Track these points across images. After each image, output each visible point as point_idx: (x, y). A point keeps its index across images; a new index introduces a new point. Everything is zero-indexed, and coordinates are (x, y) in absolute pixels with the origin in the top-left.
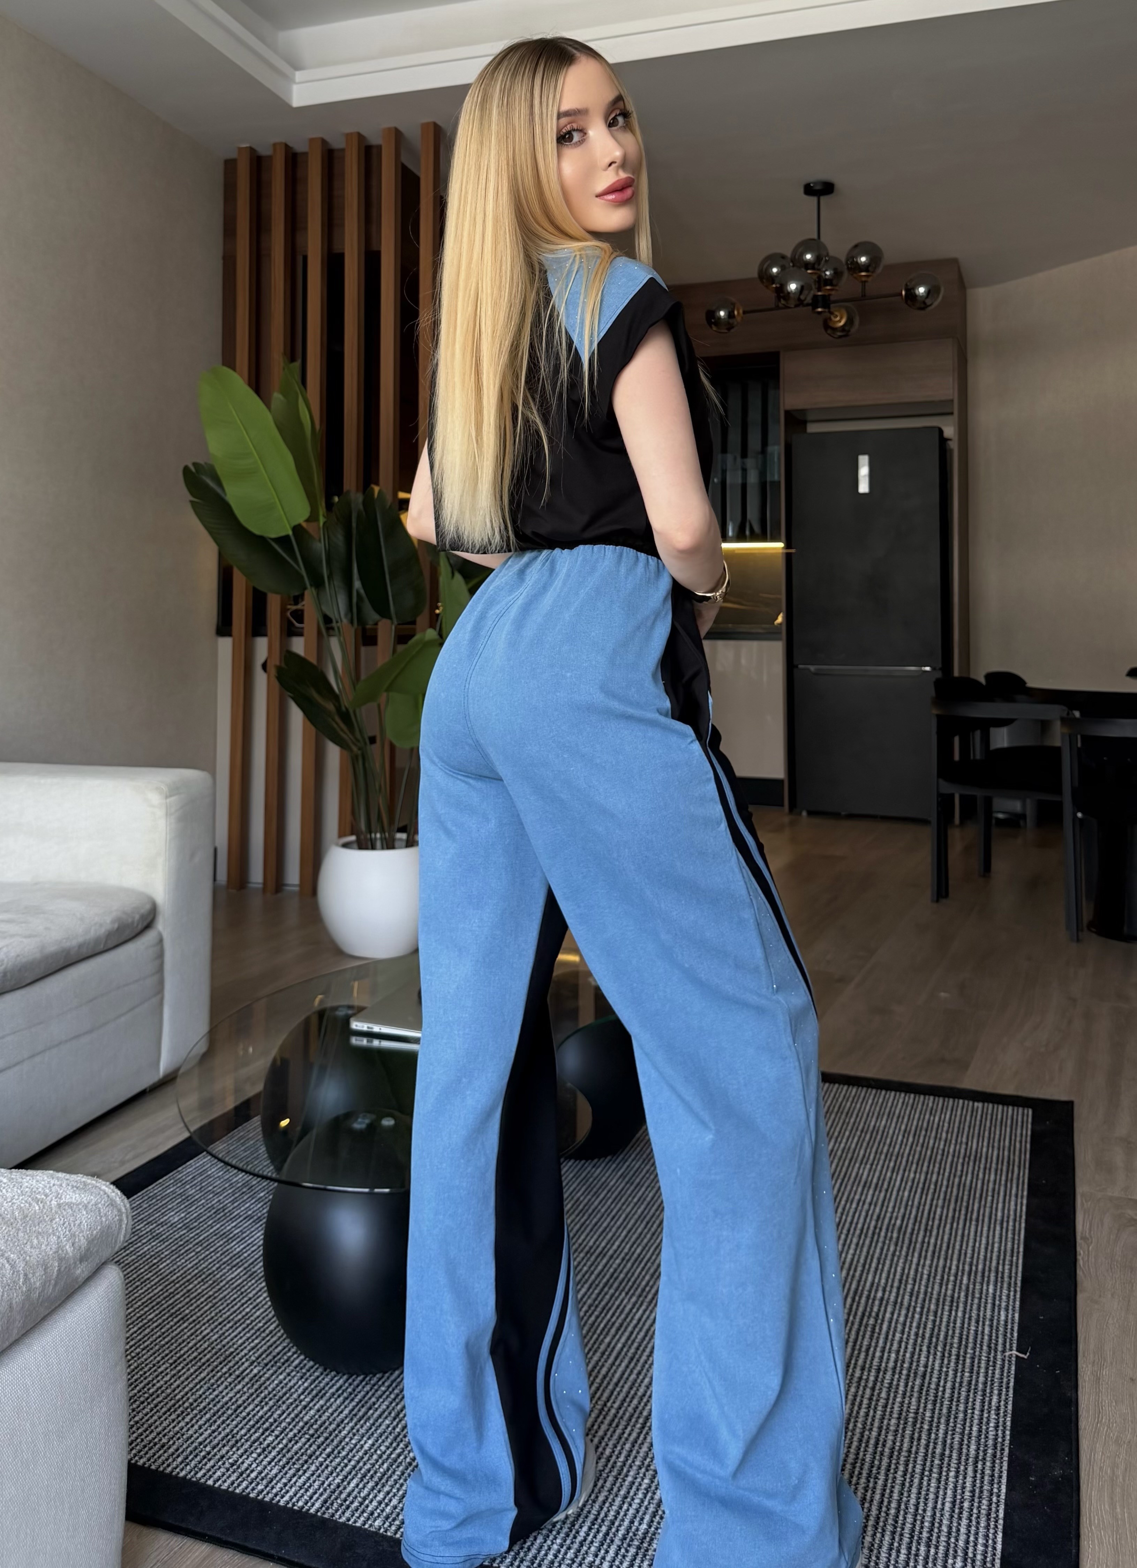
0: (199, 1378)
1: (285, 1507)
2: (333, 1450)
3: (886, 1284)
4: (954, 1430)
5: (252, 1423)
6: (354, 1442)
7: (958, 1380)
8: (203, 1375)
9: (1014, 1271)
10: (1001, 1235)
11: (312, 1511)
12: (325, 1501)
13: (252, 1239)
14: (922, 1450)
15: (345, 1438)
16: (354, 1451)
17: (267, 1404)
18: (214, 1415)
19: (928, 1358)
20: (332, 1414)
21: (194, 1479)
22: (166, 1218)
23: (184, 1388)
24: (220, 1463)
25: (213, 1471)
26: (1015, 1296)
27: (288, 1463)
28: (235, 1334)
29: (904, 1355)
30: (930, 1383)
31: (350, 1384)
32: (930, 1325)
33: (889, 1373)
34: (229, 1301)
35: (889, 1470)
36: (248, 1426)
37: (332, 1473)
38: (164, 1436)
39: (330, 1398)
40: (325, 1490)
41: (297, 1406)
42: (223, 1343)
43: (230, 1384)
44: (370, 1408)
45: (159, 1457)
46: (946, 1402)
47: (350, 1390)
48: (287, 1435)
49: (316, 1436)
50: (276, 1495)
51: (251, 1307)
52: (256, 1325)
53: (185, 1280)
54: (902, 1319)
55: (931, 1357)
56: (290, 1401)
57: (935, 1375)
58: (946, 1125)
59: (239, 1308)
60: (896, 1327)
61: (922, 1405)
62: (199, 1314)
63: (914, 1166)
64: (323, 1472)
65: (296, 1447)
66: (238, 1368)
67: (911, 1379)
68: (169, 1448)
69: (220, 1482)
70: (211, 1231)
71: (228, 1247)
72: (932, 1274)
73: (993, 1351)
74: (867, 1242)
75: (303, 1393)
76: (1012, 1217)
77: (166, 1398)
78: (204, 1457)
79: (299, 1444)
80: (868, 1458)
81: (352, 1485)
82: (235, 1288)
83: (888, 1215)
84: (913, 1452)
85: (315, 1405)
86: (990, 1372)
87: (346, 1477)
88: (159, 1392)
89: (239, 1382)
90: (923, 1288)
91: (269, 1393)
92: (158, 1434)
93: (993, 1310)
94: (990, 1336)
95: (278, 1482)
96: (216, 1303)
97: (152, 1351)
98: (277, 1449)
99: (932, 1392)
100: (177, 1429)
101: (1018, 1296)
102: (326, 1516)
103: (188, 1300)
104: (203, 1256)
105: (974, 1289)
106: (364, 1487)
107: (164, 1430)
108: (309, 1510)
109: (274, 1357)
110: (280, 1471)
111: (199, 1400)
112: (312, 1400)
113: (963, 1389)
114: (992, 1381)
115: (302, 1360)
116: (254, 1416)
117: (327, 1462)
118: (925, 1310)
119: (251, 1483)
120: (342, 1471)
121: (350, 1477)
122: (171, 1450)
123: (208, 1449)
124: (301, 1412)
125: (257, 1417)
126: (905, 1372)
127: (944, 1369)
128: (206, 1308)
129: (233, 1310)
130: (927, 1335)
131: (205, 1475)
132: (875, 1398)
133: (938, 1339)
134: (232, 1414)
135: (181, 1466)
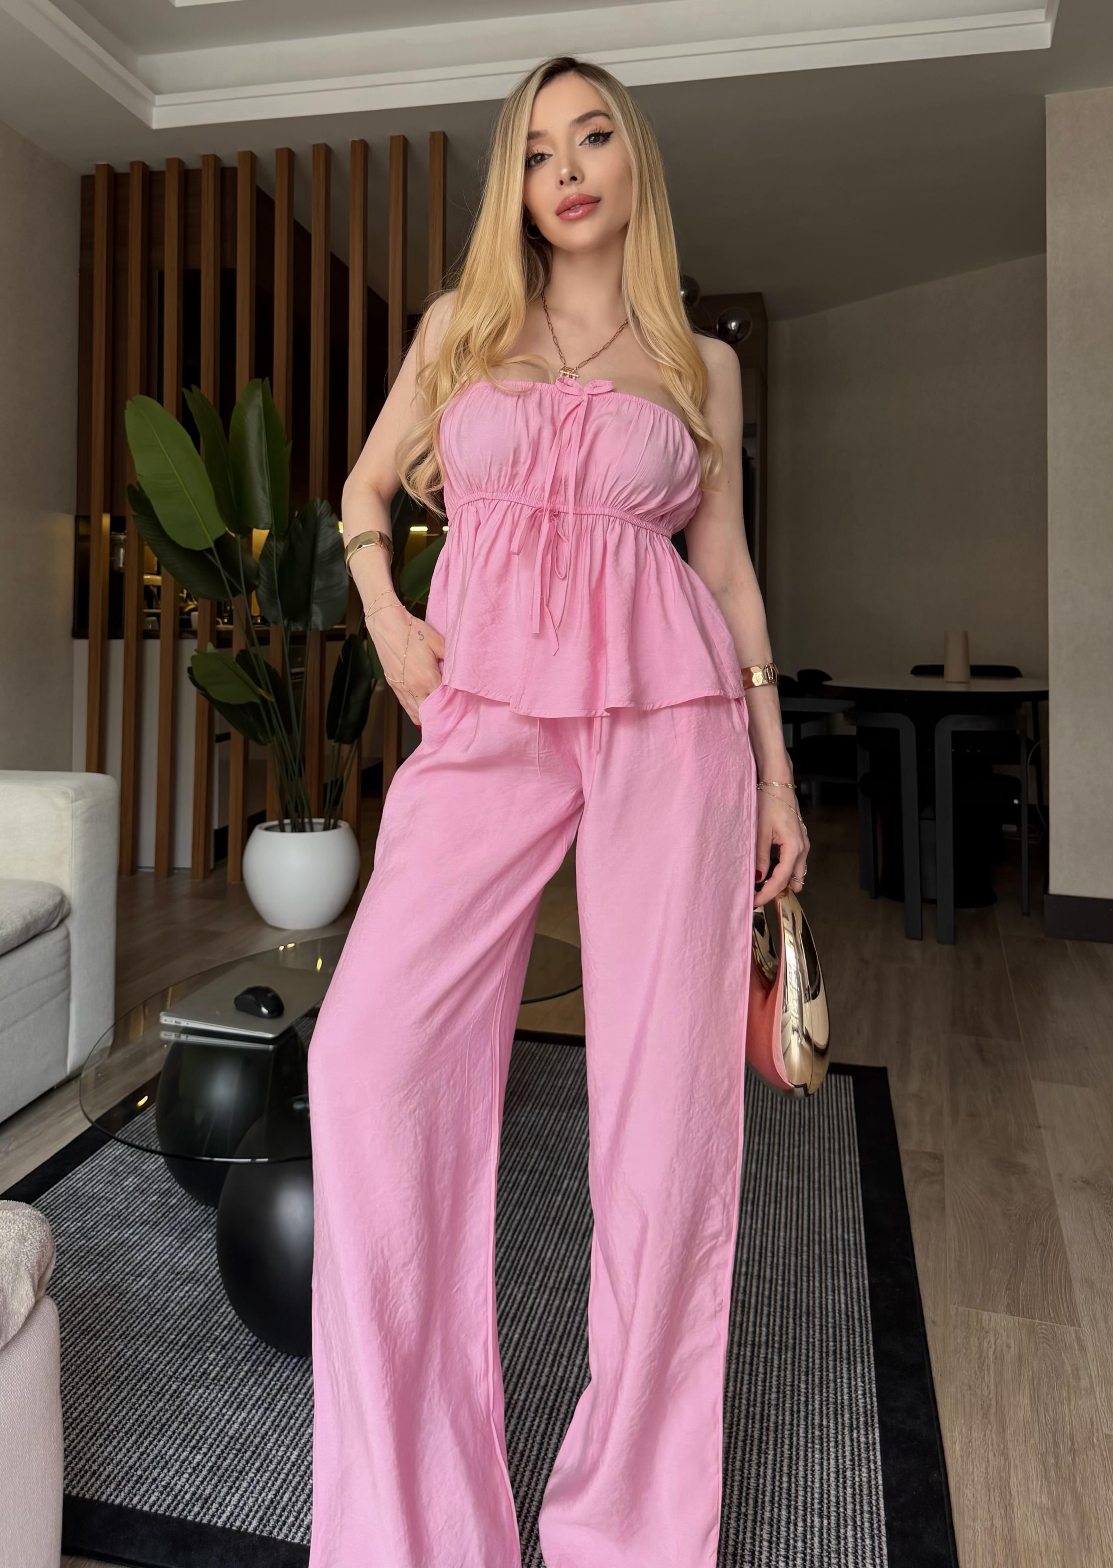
0: (120, 1398)
1: (223, 1529)
2: (262, 1465)
3: (748, 1258)
4: (828, 1400)
5: (178, 1442)
6: (280, 1454)
7: (824, 1350)
8: (123, 1395)
9: (858, 1238)
11: (250, 1530)
12: (262, 1519)
13: (152, 1246)
14: (802, 1422)
15: (271, 1450)
16: (282, 1464)
17: (190, 1420)
18: (140, 1436)
19: (795, 1329)
20: (255, 1426)
21: (130, 1506)
23: (106, 1410)
24: (153, 1487)
25: (147, 1495)
27: (219, 1481)
28: (148, 1348)
29: (774, 1329)
30: (800, 1355)
32: (792, 1297)
33: (763, 1348)
34: (138, 1314)
35: (776, 1445)
36: (175, 1446)
37: (264, 1488)
38: (94, 1462)
39: (251, 1411)
40: (260, 1506)
41: (220, 1420)
42: (139, 1359)
43: (152, 1402)
44: (291, 1418)
45: (92, 1485)
46: (817, 1373)
47: (269, 1400)
48: (214, 1452)
49: (243, 1450)
50: (213, 1516)
51: (161, 1318)
52: (168, 1337)
53: (91, 1294)
54: (767, 1293)
55: (798, 1329)
56: (213, 1415)
57: (804, 1346)
59: (149, 1321)
60: (763, 1301)
61: (796, 1377)
62: (110, 1330)
64: (255, 1487)
65: (225, 1464)
66: (157, 1385)
67: (783, 1352)
68: (100, 1475)
69: (156, 1507)
70: (110, 1239)
71: (129, 1256)
72: (788, 1246)
73: (851, 1320)
76: (849, 1185)
77: (90, 1422)
78: (137, 1482)
79: (228, 1461)
80: (756, 1436)
81: (285, 1499)
82: (143, 1299)
84: (795, 1425)
85: (237, 1418)
86: (851, 1340)
87: (278, 1491)
88: (82, 1416)
89: (160, 1400)
90: (781, 1260)
91: (191, 1409)
92: (88, 1460)
93: (845, 1279)
94: (846, 1304)
95: (213, 1502)
96: (126, 1316)
98: (207, 1468)
99: (803, 1363)
100: (106, 1454)
101: (865, 1263)
102: (265, 1534)
103: (97, 1315)
104: (106, 1267)
105: (826, 1258)
106: (297, 1501)
107: (92, 1456)
108: (247, 1529)
109: (191, 1371)
110: (214, 1490)
111: (124, 1422)
112: (234, 1413)
113: (830, 1359)
114: (854, 1348)
116: (180, 1434)
117: (258, 1477)
118: (786, 1282)
119: (187, 1505)
120: (273, 1485)
122: (103, 1477)
123: (139, 1473)
124: (225, 1427)
125: (182, 1435)
126: (777, 1345)
127: (811, 1340)
128: (117, 1322)
129: (144, 1322)
130: (791, 1307)
131: (140, 1500)
132: (754, 1374)
133: (801, 1310)
134: (158, 1434)
135: (115, 1493)
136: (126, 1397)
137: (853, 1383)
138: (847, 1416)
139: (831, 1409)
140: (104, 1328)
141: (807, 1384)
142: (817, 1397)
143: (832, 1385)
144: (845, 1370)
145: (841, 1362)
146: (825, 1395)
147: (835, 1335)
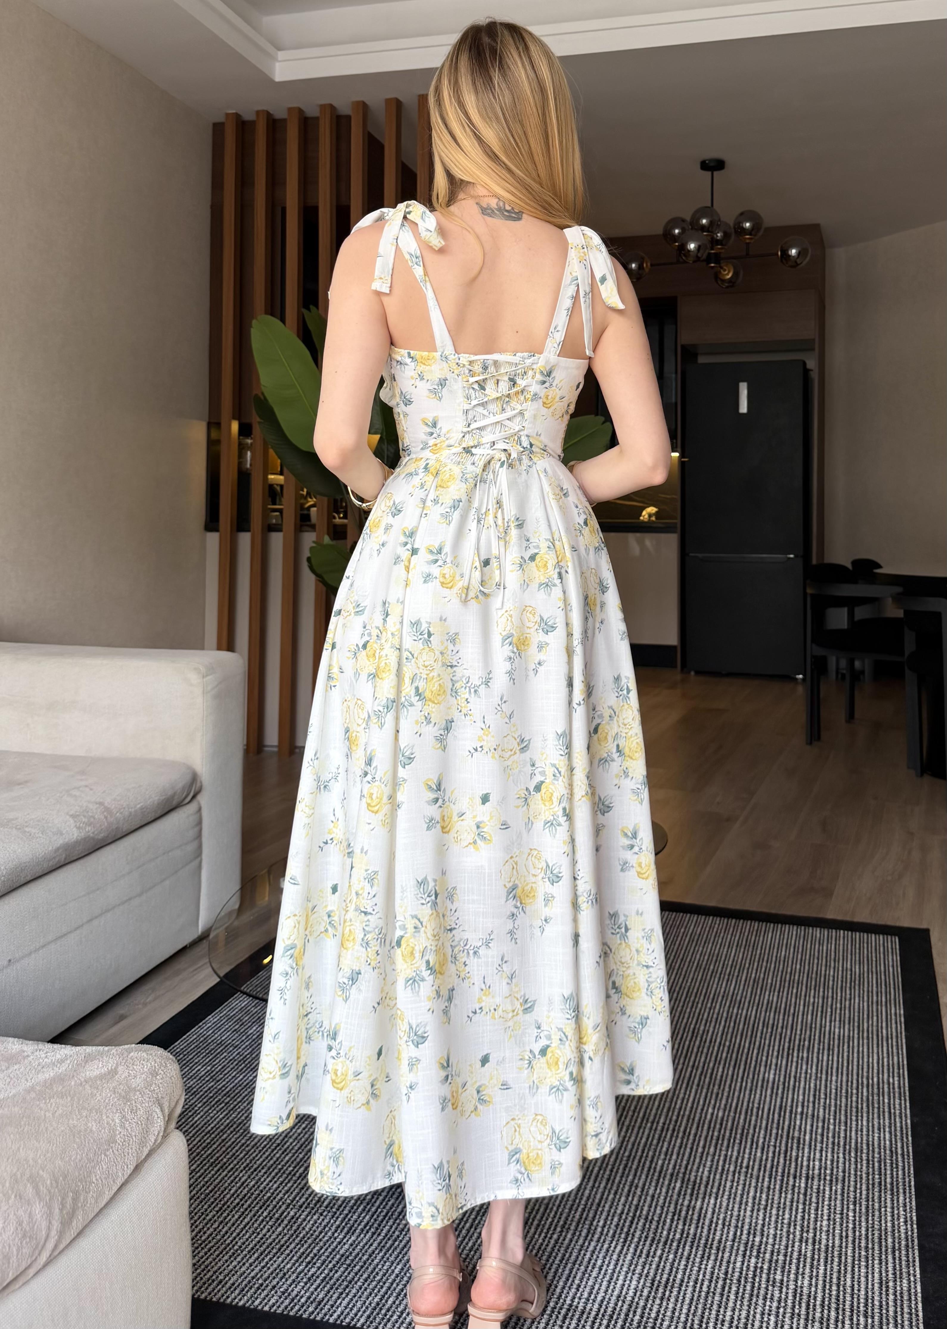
3: (804, 1099)
4: (873, 1227)
7: (871, 1182)
8: (246, 1220)
10: (888, 1050)
19: (844, 1163)
20: (364, 1247)
21: (253, 1308)
23: (231, 1234)
24: (273, 1293)
25: (267, 1299)
28: (270, 1178)
29: (826, 1163)
30: (849, 1186)
32: (842, 1135)
33: (816, 1180)
37: (370, 1295)
41: (333, 1242)
42: (260, 1189)
43: (272, 1227)
45: (219, 1290)
46: (864, 1203)
48: (327, 1267)
50: (325, 1315)
54: (820, 1131)
55: (847, 1163)
57: (852, 1179)
58: (833, 954)
60: (816, 1138)
61: (845, 1206)
63: (812, 992)
64: (363, 1294)
65: (336, 1276)
67: (834, 1183)
68: (226, 1283)
69: (275, 1308)
72: (839, 1089)
73: (894, 1155)
74: (784, 1062)
76: (894, 1034)
78: (258, 1289)
79: (339, 1273)
80: (809, 1256)
83: (798, 1037)
84: (844, 1247)
85: (348, 1240)
90: (833, 1101)
92: (215, 1272)
94: (891, 1141)
99: (852, 1195)
101: (908, 1104)
110: (326, 1295)
113: (876, 1190)
114: (897, 1181)
117: (365, 1286)
119: (303, 1306)
122: (229, 1285)
126: (828, 1178)
127: (859, 1173)
130: (842, 1143)
131: (261, 1302)
132: (808, 1203)
133: (850, 1146)
137: (896, 1212)
138: (890, 1240)
139: (876, 1235)
141: (855, 1212)
142: (863, 1224)
143: (877, 1213)
144: (889, 1201)
145: (885, 1192)
146: (870, 1222)
147: (880, 1168)
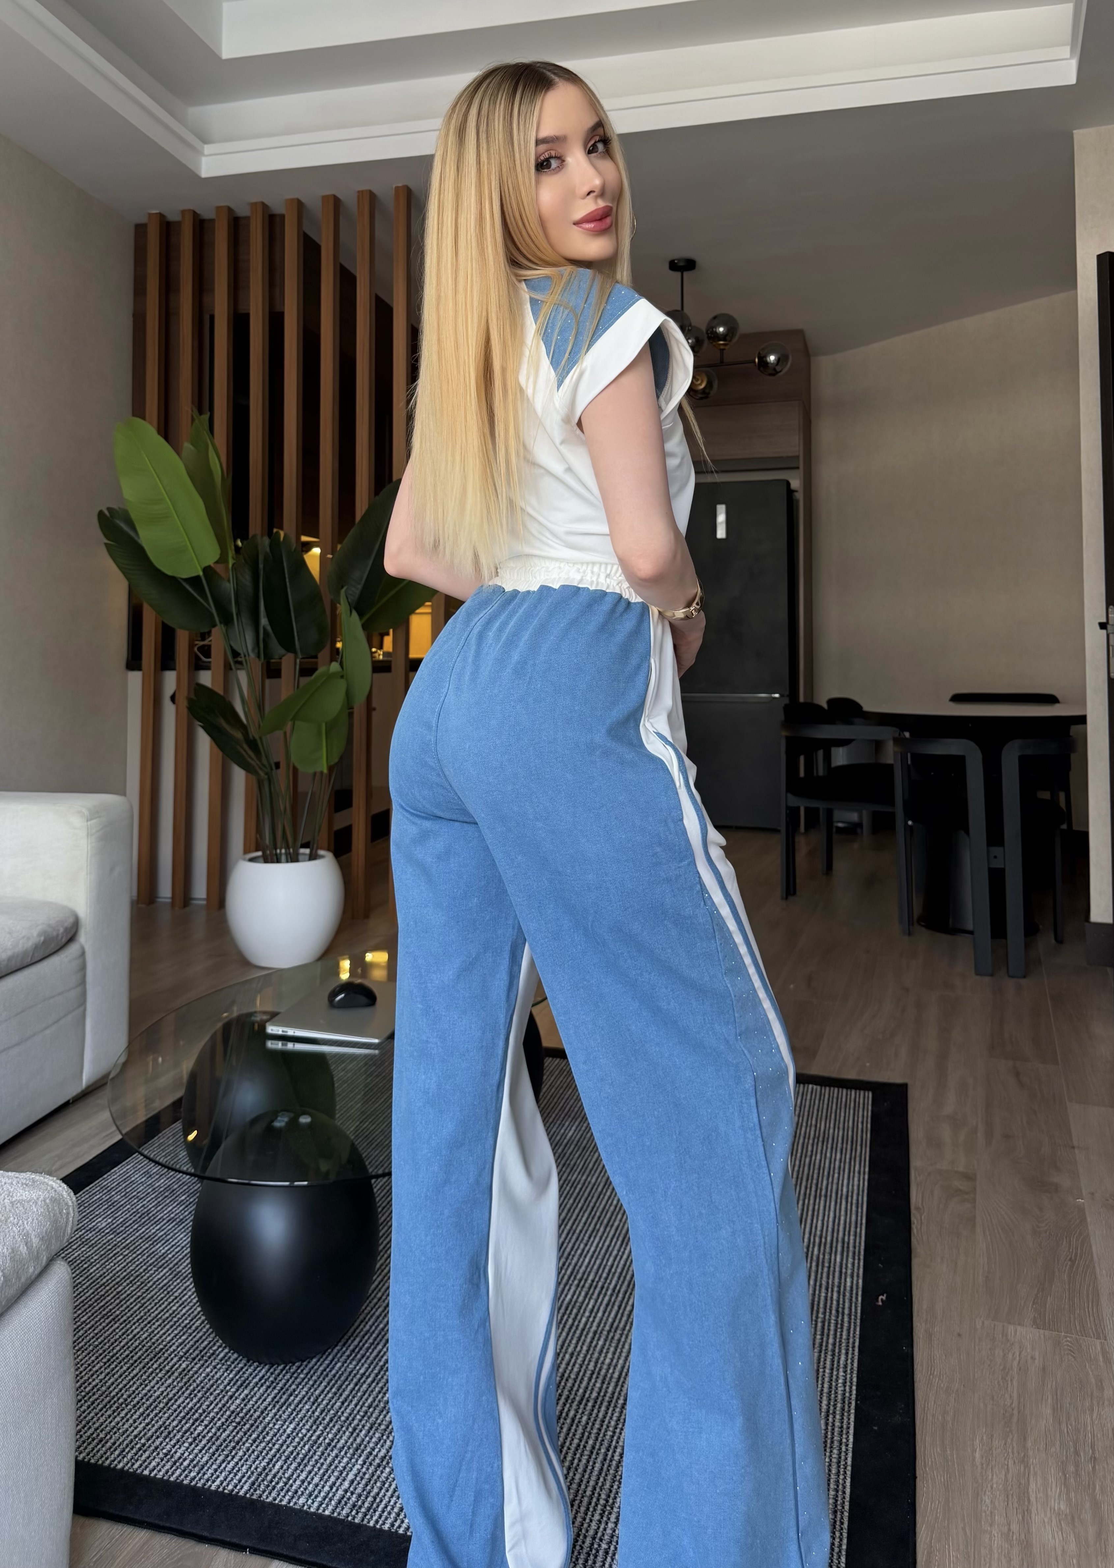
0: (132, 1375)
1: (216, 1491)
2: (259, 1436)
5: (182, 1414)
6: (277, 1427)
8: (135, 1372)
9: (858, 1241)
11: (241, 1493)
12: (253, 1484)
13: (176, 1241)
15: (269, 1423)
16: (278, 1435)
17: (195, 1396)
18: (147, 1409)
20: (256, 1402)
21: (131, 1470)
22: (93, 1224)
23: (118, 1385)
24: (155, 1454)
25: (148, 1461)
26: (859, 1263)
27: (217, 1450)
28: (163, 1331)
31: (272, 1374)
34: (156, 1301)
36: (179, 1418)
37: (258, 1457)
38: (101, 1431)
40: (252, 1473)
41: (224, 1396)
43: (161, 1379)
44: (291, 1395)
45: (98, 1451)
47: (271, 1379)
48: (215, 1424)
49: (242, 1423)
50: (208, 1480)
51: (177, 1305)
52: (183, 1322)
53: (114, 1282)
56: (217, 1392)
59: (166, 1307)
62: (128, 1315)
64: (250, 1456)
65: (224, 1435)
66: (168, 1364)
68: (106, 1443)
69: (155, 1472)
70: (137, 1234)
71: (153, 1249)
73: (840, 1316)
75: (229, 1384)
76: (855, 1192)
78: (140, 1449)
79: (227, 1432)
81: (277, 1467)
82: (162, 1288)
85: (240, 1395)
87: (271, 1460)
88: (95, 1390)
89: (169, 1377)
91: (198, 1386)
92: (96, 1429)
95: (209, 1468)
96: (145, 1303)
97: (86, 1352)
100: (113, 1424)
102: (254, 1497)
103: (118, 1301)
104: (131, 1258)
106: (288, 1468)
108: (238, 1493)
109: (201, 1351)
110: (211, 1458)
111: (133, 1396)
112: (237, 1390)
115: (227, 1353)
116: (184, 1408)
117: (253, 1447)
119: (184, 1471)
120: (267, 1455)
121: (274, 1460)
122: (109, 1444)
123: (143, 1441)
124: (227, 1402)
125: (187, 1409)
128: (135, 1308)
129: (161, 1308)
131: (141, 1465)
134: (164, 1407)
135: (119, 1459)
136: (137, 1374)
140: (124, 1313)
